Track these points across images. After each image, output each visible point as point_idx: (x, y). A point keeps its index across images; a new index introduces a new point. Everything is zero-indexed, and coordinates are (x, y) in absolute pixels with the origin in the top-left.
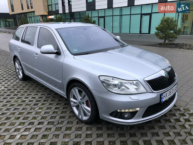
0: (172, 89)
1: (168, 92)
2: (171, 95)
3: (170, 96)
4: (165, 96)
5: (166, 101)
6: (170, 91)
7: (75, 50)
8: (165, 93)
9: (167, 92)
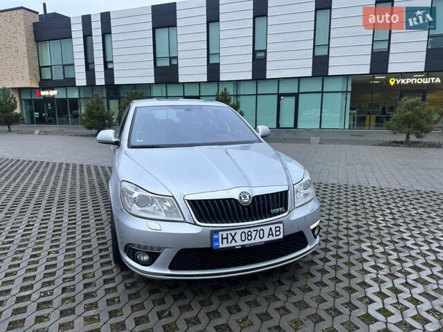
0: (259, 228)
1: (239, 232)
2: (252, 241)
3: (247, 242)
4: (227, 238)
5: (232, 249)
6: (246, 231)
7: (138, 141)
8: (229, 232)
9: (236, 231)
